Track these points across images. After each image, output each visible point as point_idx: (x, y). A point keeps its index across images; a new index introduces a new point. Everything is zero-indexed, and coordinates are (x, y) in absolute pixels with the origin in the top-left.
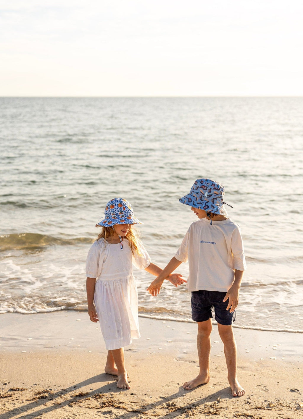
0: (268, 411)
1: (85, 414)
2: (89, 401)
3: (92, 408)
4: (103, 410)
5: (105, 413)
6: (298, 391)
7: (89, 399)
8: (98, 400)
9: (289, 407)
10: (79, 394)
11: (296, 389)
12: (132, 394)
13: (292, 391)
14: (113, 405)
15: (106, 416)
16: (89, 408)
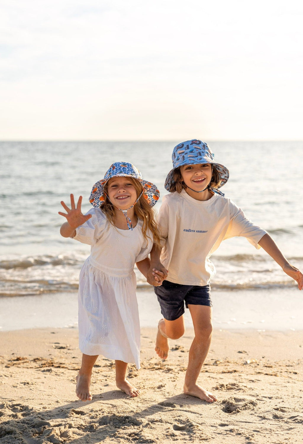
0: (214, 367)
1: (23, 372)
2: (28, 363)
3: (30, 368)
4: (42, 369)
5: (44, 371)
6: (246, 352)
7: (28, 362)
8: (37, 362)
9: (236, 363)
10: (17, 358)
11: (244, 351)
12: (74, 358)
13: (240, 352)
14: (53, 366)
15: (45, 373)
16: (28, 368)
